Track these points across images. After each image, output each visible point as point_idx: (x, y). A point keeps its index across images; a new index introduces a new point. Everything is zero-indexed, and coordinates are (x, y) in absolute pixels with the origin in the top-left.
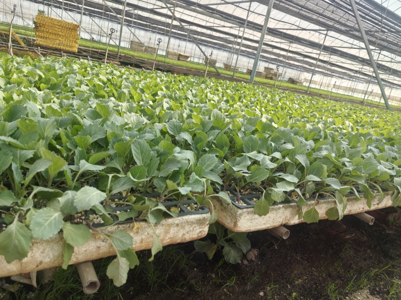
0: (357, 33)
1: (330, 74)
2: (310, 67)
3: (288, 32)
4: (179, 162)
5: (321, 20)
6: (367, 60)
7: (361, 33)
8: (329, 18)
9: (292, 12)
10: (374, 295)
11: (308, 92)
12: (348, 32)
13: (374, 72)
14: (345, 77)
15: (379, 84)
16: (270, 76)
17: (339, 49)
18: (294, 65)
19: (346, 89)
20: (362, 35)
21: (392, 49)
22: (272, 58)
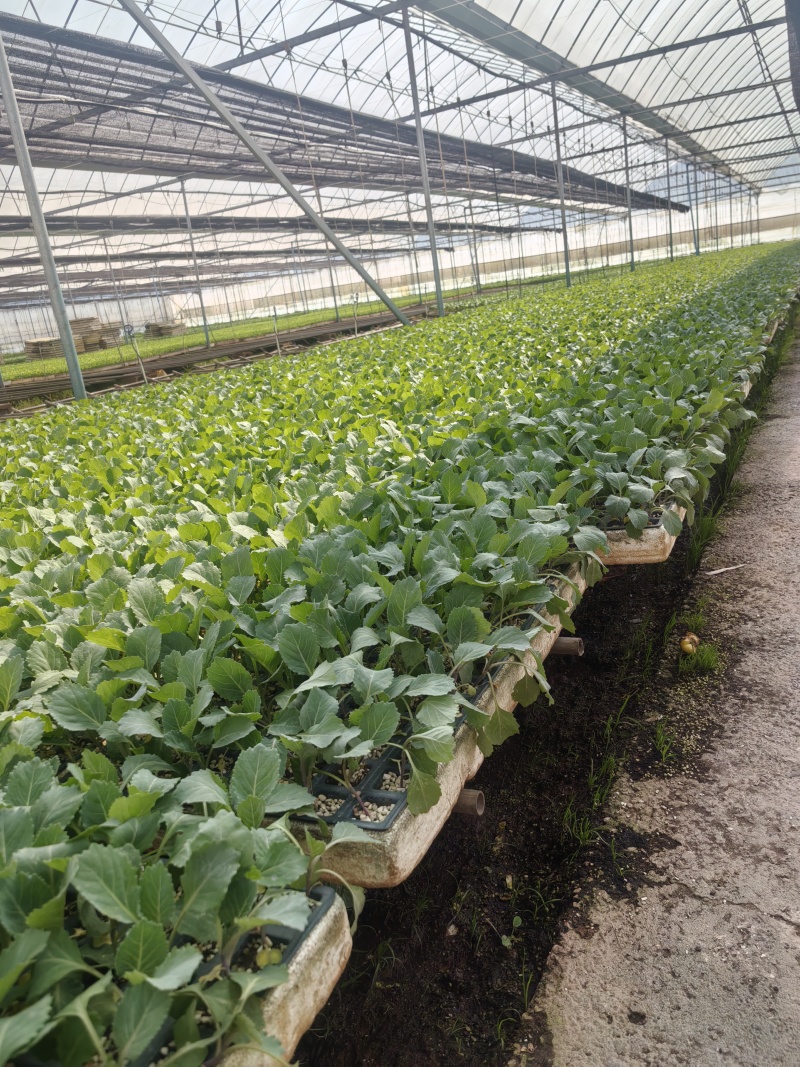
0: (252, 167)
1: (234, 279)
2: (180, 279)
3: (84, 212)
4: (224, 844)
5: (155, 159)
6: (301, 219)
7: (263, 164)
8: (170, 150)
9: (74, 161)
10: (641, 776)
11: (212, 345)
12: (231, 168)
13: (328, 238)
14: (271, 273)
15: (349, 262)
16: (95, 339)
17: (227, 214)
18: (139, 286)
19: (285, 299)
20: (266, 167)
21: (340, 179)
22: (74, 290)
